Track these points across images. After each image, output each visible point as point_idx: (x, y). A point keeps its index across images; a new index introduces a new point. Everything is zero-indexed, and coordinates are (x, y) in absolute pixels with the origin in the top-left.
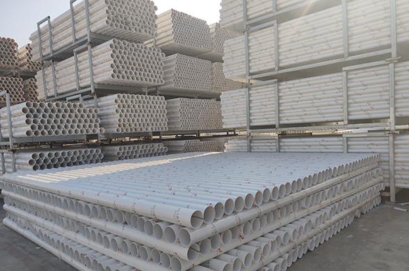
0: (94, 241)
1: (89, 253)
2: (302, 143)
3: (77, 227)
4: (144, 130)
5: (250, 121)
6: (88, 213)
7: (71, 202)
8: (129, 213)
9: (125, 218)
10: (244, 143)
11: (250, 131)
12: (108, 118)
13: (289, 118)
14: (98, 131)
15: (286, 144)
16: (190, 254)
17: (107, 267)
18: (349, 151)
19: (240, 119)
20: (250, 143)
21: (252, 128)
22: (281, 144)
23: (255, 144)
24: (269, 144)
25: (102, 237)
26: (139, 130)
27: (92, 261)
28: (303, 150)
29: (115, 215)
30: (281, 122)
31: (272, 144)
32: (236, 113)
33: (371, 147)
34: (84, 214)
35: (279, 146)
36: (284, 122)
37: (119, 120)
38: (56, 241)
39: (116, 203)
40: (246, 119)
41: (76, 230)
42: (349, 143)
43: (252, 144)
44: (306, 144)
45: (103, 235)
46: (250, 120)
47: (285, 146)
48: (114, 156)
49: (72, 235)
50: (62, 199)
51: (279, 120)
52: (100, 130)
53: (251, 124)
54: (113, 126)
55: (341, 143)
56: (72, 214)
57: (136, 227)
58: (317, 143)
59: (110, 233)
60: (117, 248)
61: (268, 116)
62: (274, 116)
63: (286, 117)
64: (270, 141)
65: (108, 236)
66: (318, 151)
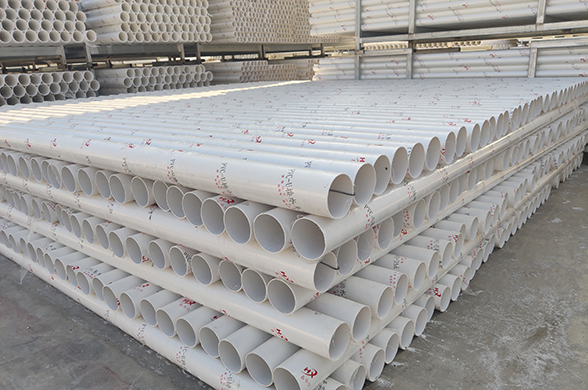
0: (91, 241)
1: (83, 265)
2: (454, 62)
3: (54, 215)
4: (169, 39)
5: (362, 22)
6: (70, 184)
7: (34, 164)
8: (160, 183)
9: (152, 194)
10: (348, 62)
11: (361, 40)
12: (100, 14)
13: (434, 14)
14: (83, 37)
15: (426, 63)
16: (319, 277)
17: (123, 295)
18: (538, 74)
19: (342, 18)
20: (361, 62)
21: (366, 34)
22: (417, 64)
23: (368, 66)
24: (395, 65)
25: (105, 233)
26: (159, 39)
27: (90, 281)
28: (455, 75)
29: (129, 188)
30: (418, 23)
31: (401, 64)
32: (336, 7)
33: (579, 65)
34: (63, 187)
35: (413, 67)
36: (424, 21)
37: (122, 17)
38: (17, 241)
39: (130, 161)
40: (353, 17)
41: (54, 219)
42: (541, 59)
43: (363, 66)
44: (460, 62)
45: (107, 229)
46: (362, 19)
47: (422, 67)
48: (120, 87)
49: (46, 227)
50: (15, 157)
51: (416, 18)
52: (88, 36)
53: (364, 28)
54: (112, 28)
55: (526, 59)
56: (39, 187)
57: (180, 214)
58: (482, 61)
59: (122, 227)
60: (139, 257)
61: (394, 12)
62: (407, 10)
63: (428, 11)
64: (397, 59)
65: (118, 232)
66: (482, 75)
